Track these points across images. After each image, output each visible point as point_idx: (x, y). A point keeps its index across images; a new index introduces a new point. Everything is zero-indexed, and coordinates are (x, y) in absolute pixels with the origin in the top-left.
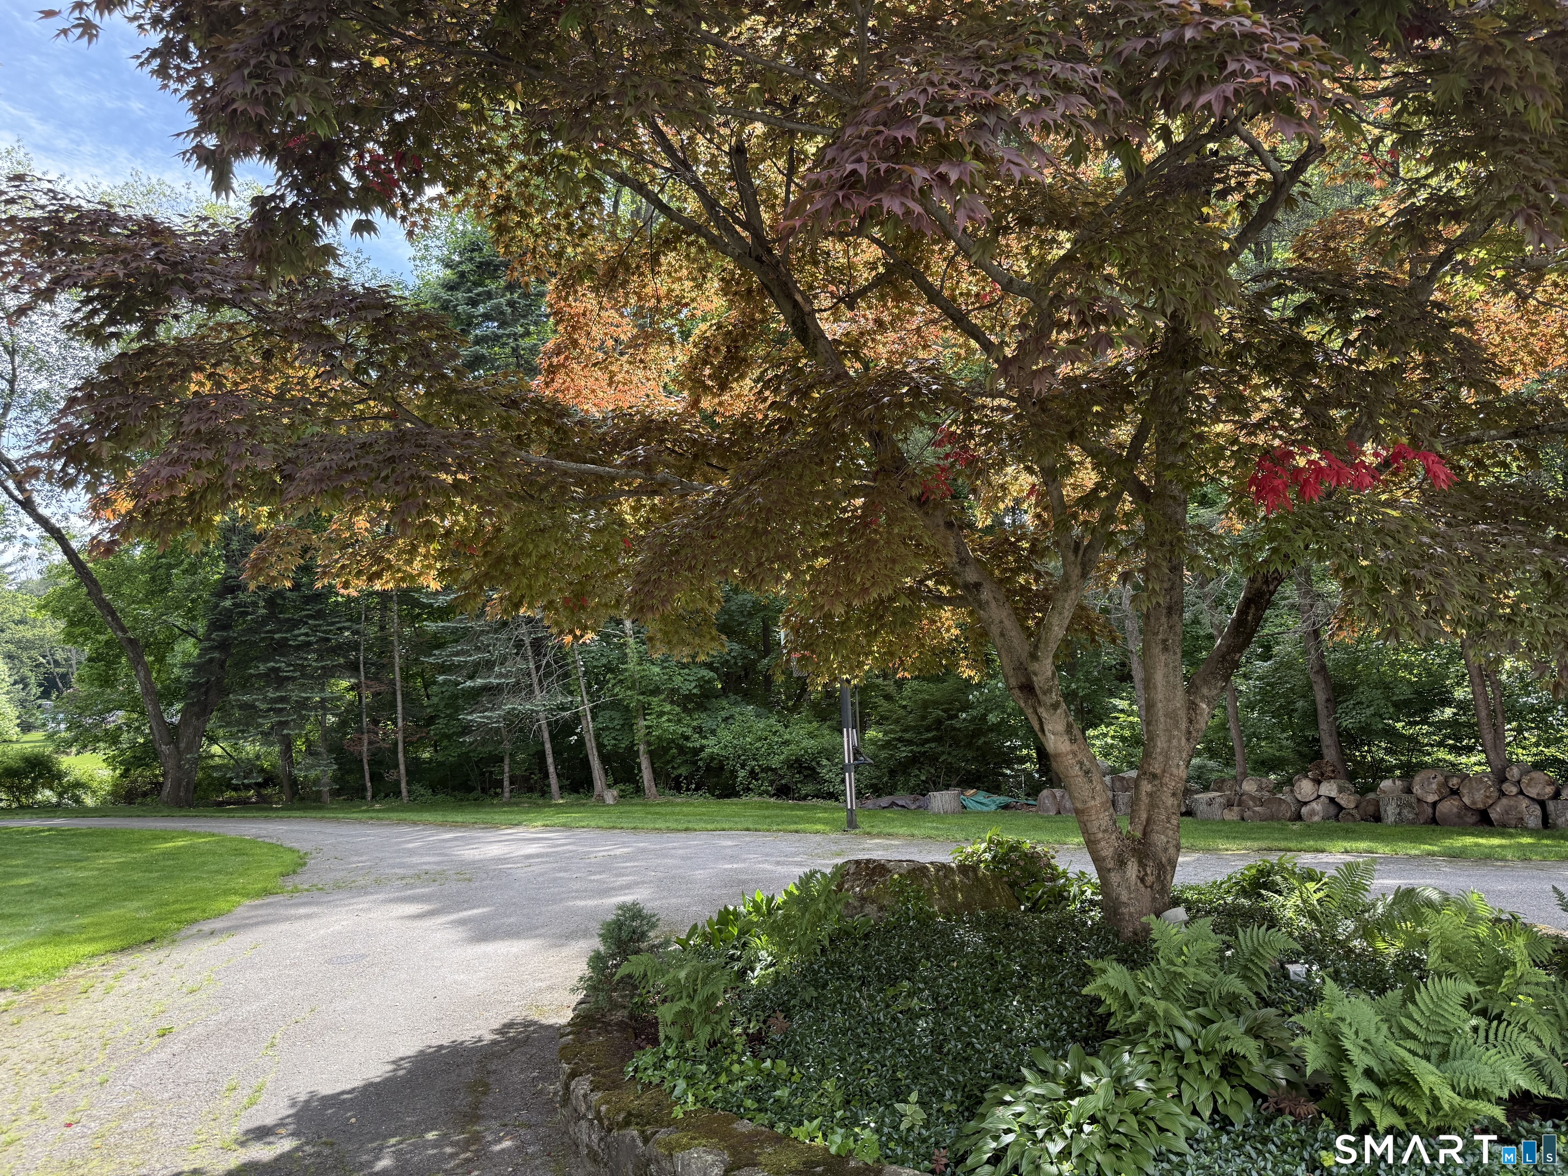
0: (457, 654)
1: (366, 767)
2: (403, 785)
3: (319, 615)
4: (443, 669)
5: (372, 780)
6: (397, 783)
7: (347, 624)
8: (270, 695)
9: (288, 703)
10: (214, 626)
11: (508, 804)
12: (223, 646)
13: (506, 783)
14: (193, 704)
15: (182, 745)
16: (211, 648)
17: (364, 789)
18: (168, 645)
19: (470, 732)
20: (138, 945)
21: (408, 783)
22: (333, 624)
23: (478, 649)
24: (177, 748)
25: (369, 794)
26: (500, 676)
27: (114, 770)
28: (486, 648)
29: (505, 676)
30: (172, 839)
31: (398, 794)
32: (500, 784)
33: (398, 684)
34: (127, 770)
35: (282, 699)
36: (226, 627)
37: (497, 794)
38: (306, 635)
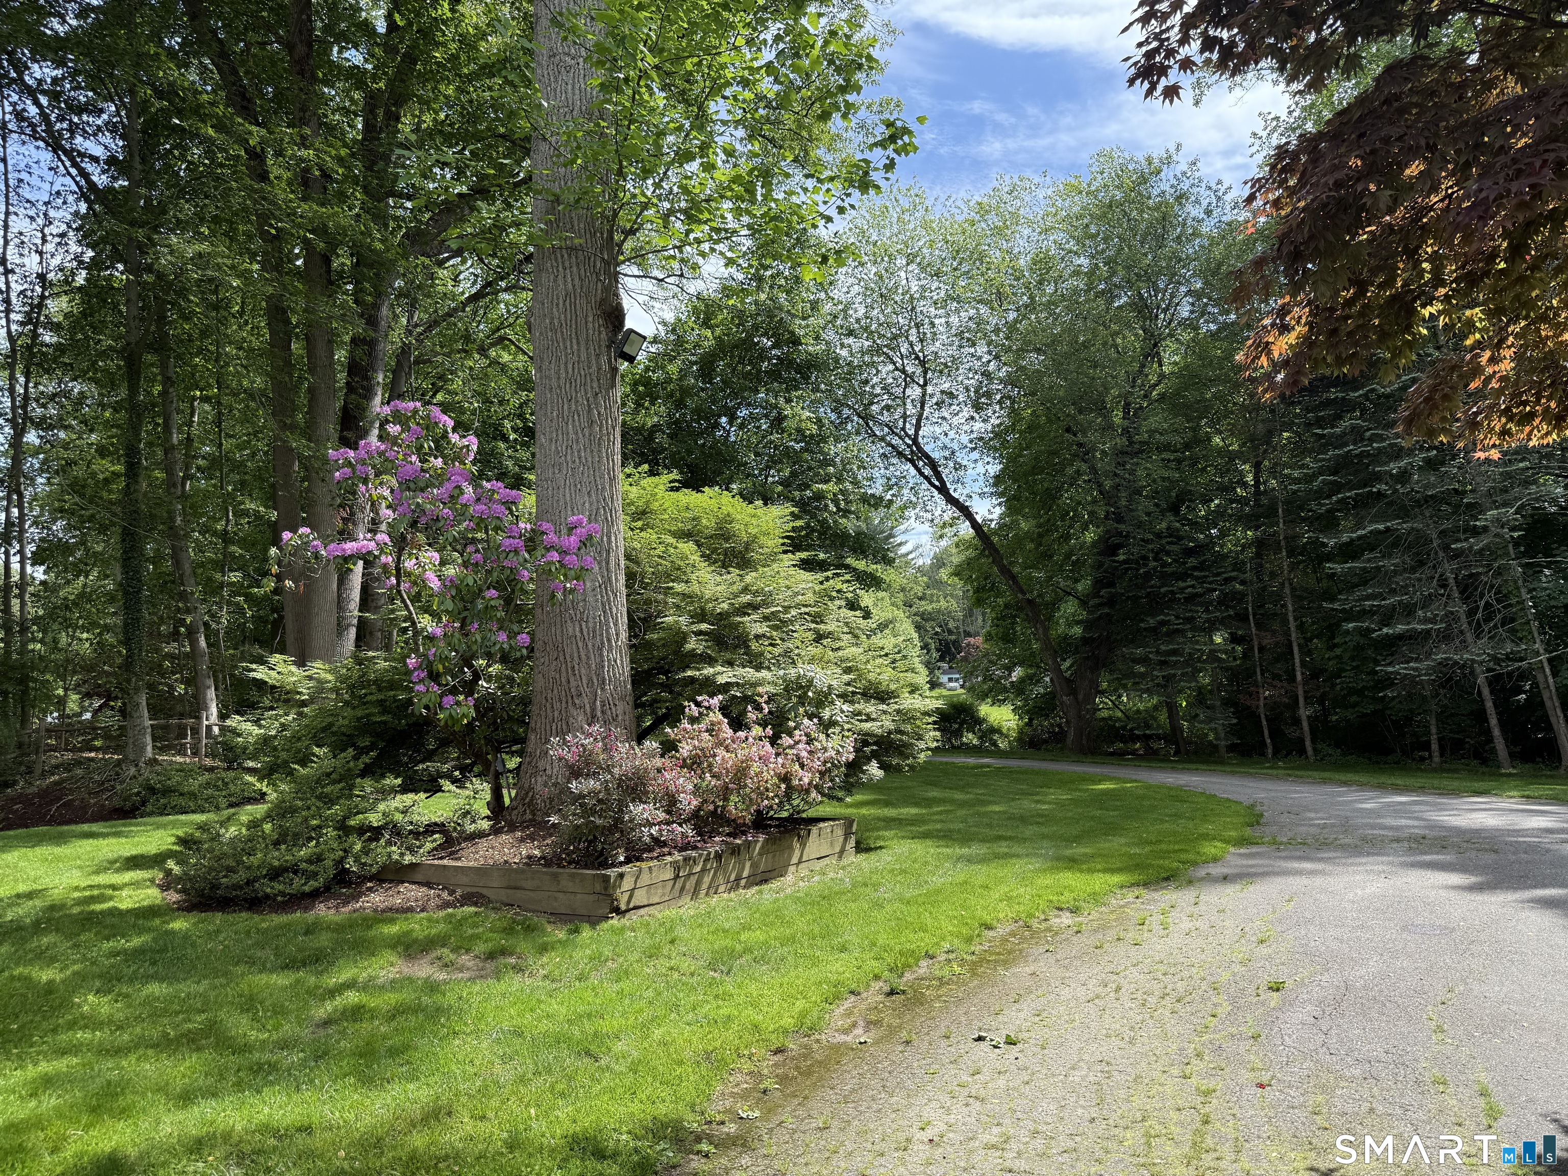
0: (1368, 597)
1: (1264, 723)
2: (1308, 743)
3: (1201, 567)
4: (1350, 616)
5: (1271, 737)
6: (1302, 740)
7: (1234, 574)
8: (1163, 648)
9: (1182, 655)
10: (1099, 584)
11: (1439, 770)
12: (1111, 602)
13: (1435, 746)
14: (1087, 658)
15: (1081, 697)
16: (1100, 605)
17: (1263, 744)
18: (1054, 605)
19: (1392, 684)
20: (1157, 882)
21: (1313, 741)
22: (1218, 574)
23: (1393, 592)
24: (1076, 699)
25: (1270, 751)
26: (1426, 621)
27: (1021, 718)
28: (1404, 590)
29: (1433, 621)
30: (1099, 782)
31: (1302, 752)
32: (1427, 746)
33: (1294, 635)
34: (1031, 720)
35: (1174, 652)
36: (1111, 584)
37: (1423, 759)
38: (1193, 586)
